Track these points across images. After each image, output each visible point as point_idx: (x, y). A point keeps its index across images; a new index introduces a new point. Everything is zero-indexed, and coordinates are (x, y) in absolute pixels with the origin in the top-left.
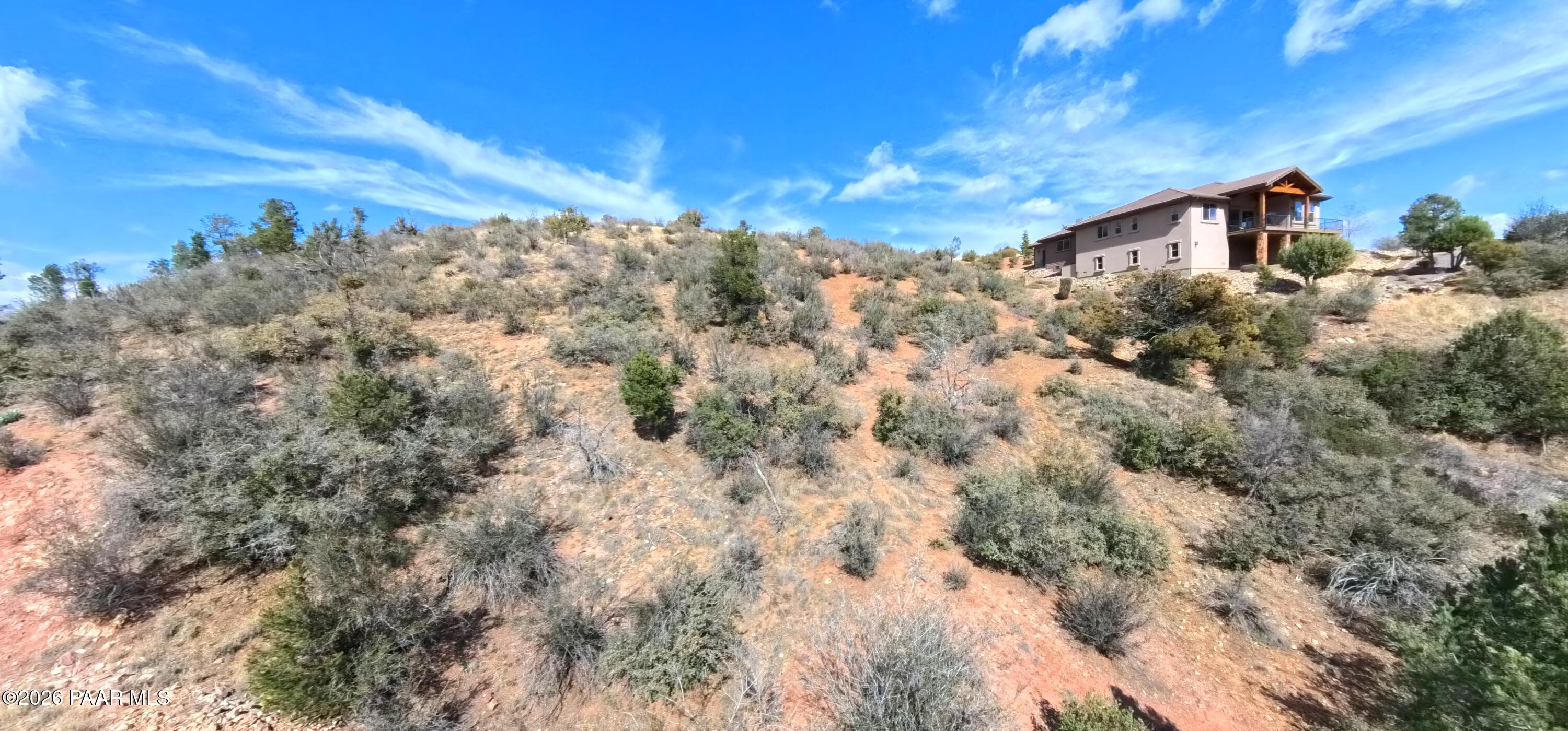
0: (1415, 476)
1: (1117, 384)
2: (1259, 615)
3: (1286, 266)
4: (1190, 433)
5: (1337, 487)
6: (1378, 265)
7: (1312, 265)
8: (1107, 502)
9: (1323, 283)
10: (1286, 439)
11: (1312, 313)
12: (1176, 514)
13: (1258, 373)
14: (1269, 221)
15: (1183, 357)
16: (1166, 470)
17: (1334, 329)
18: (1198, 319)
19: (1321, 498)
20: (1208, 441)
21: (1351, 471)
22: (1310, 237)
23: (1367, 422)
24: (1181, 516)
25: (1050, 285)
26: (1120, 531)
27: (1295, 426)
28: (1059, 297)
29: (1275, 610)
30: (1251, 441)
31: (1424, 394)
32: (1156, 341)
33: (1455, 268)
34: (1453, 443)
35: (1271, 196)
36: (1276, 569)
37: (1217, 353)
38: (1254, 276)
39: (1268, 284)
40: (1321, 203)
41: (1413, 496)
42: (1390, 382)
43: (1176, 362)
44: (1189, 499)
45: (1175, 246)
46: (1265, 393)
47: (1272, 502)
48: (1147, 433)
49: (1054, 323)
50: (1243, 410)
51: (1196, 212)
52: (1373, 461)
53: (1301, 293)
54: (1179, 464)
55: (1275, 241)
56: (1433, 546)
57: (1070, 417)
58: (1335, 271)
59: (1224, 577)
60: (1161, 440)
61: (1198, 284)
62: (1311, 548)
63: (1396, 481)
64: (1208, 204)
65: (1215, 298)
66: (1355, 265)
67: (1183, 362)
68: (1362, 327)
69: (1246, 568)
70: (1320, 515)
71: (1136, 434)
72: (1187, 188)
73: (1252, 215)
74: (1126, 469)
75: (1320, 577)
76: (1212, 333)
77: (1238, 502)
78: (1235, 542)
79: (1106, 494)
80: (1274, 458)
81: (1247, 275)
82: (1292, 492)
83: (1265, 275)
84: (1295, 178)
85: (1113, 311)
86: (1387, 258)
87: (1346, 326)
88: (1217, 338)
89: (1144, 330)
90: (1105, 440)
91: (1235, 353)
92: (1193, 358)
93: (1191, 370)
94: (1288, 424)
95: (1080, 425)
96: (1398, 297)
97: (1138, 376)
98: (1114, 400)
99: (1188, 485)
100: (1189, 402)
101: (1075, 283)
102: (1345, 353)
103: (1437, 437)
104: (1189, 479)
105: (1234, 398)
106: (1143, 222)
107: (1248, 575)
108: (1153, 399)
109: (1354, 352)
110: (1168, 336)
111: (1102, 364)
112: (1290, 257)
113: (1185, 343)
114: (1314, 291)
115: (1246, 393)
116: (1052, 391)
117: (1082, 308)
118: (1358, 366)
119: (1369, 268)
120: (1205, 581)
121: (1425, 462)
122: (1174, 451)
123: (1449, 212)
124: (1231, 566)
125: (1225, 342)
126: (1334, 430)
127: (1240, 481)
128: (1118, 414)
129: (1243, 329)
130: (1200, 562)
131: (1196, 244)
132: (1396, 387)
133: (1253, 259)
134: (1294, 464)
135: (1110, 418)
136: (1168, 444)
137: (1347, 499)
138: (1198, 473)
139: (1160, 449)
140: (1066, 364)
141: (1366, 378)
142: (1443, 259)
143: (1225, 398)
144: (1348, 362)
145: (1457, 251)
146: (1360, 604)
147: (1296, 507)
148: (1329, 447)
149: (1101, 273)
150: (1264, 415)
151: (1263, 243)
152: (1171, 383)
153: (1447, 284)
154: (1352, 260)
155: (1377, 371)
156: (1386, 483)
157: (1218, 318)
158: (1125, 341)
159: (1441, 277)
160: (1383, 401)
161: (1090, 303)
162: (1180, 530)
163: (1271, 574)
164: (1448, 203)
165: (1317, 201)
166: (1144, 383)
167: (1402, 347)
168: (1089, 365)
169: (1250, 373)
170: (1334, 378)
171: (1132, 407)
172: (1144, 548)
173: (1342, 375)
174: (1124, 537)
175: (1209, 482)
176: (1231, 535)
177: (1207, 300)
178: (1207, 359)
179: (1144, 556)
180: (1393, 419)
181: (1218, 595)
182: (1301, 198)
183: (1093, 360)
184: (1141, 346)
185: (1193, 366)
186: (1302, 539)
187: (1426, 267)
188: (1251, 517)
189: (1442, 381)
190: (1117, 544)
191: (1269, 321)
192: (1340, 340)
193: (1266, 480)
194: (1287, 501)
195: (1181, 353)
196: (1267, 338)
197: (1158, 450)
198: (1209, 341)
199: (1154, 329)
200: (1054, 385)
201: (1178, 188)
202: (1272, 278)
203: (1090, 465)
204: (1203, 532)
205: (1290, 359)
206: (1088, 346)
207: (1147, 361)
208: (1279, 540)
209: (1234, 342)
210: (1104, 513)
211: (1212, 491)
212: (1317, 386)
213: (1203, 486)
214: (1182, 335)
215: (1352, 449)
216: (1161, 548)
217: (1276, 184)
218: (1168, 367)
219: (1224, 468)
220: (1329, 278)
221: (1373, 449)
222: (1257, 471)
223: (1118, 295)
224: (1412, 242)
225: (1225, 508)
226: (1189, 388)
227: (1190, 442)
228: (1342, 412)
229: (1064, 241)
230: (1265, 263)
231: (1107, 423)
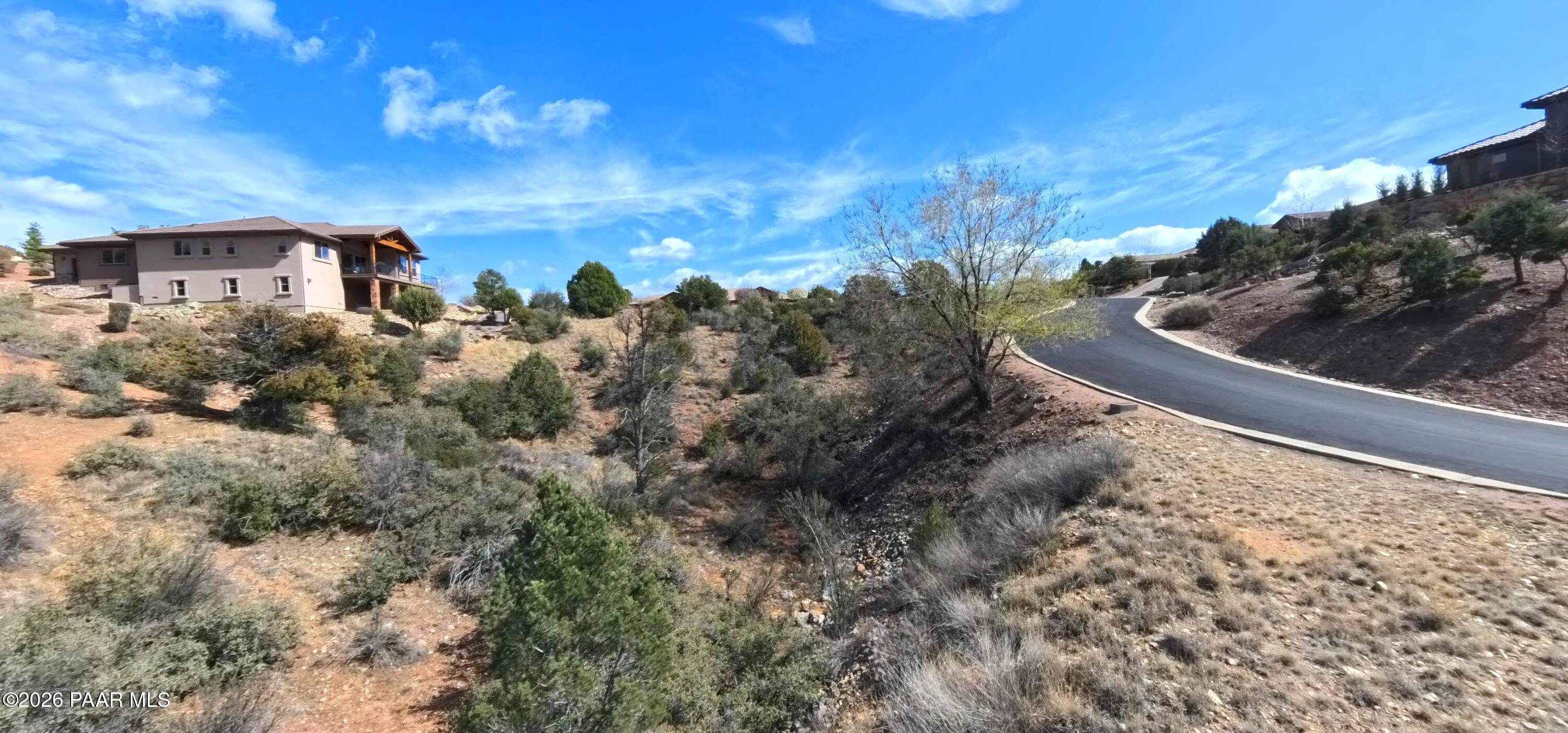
0: (496, 475)
1: (212, 442)
2: (399, 640)
3: (397, 312)
4: (310, 482)
5: (447, 498)
6: (463, 317)
7: (418, 312)
8: (205, 597)
9: (426, 328)
10: (405, 466)
11: (420, 353)
12: (303, 576)
13: (377, 410)
14: (379, 271)
15: (299, 400)
16: (287, 531)
17: (436, 366)
18: (312, 359)
19: (436, 512)
20: (333, 486)
21: (454, 483)
22: (414, 289)
23: (463, 440)
24: (309, 575)
25: (89, 311)
26: (229, 627)
27: (411, 454)
28: (107, 328)
29: (411, 629)
30: (375, 477)
31: (497, 412)
32: (264, 385)
33: (506, 323)
34: (515, 444)
35: (379, 247)
36: (409, 589)
37: (336, 393)
38: (369, 318)
39: (382, 327)
40: (422, 262)
41: (495, 490)
42: (476, 405)
43: (290, 408)
44: (318, 554)
45: (285, 280)
46: (384, 428)
47: (399, 529)
48: (257, 494)
49: (95, 366)
50: (366, 448)
51: (307, 249)
52: (469, 469)
53: (410, 337)
54: (302, 520)
55: (386, 288)
56: (509, 522)
57: (133, 500)
58: (435, 319)
59: (359, 621)
60: (277, 498)
61: (309, 323)
62: (435, 558)
63: (484, 481)
64: (321, 243)
65: (329, 338)
66: (447, 315)
67: (299, 407)
68: (456, 364)
69: (382, 601)
70: (437, 527)
71: (241, 499)
72: (296, 221)
73: (363, 261)
74: (234, 546)
75: (443, 580)
76: (329, 374)
77: (369, 540)
78: (369, 581)
79: (204, 587)
80: (396, 486)
81: (363, 317)
82: (412, 512)
83: (379, 319)
84: (398, 235)
85: (199, 350)
86: (468, 312)
87: (445, 364)
88: (334, 379)
89: (247, 373)
90: (198, 518)
91: (354, 393)
92: (312, 401)
93: (311, 414)
94: (405, 454)
95: (153, 506)
96: (477, 341)
97: (243, 427)
98: (209, 463)
99: (315, 540)
100: (309, 448)
101: (137, 309)
102: (446, 386)
103: (507, 442)
104: (316, 532)
105: (356, 437)
106: (241, 246)
107: (385, 607)
108: (264, 452)
109: (452, 385)
110: (278, 378)
111: (186, 420)
112: (399, 304)
113: (300, 386)
114: (419, 335)
115: (367, 430)
116: (95, 468)
117: (151, 345)
118: (455, 396)
119: (457, 318)
120: (343, 635)
121: (501, 462)
122: (294, 507)
123: (500, 284)
124: (368, 607)
125: (343, 382)
126: (442, 451)
127: (369, 517)
128: (216, 479)
129: (361, 368)
130: (336, 617)
131: (309, 281)
132: (480, 409)
133: (368, 303)
134: (414, 487)
135: (203, 487)
136: (287, 500)
137: (454, 507)
138: (325, 523)
139: (277, 509)
140: (125, 423)
141: (461, 405)
142: (500, 316)
143: (347, 438)
144: (448, 393)
145: (507, 311)
146: (473, 588)
147: (418, 526)
148: (439, 466)
149: (183, 301)
150: (385, 449)
151: (376, 288)
152: (288, 430)
153: (504, 333)
154: (445, 311)
155: (468, 398)
156: (478, 485)
157: (334, 358)
158: (225, 388)
159: (500, 328)
160: (473, 422)
161: (164, 338)
162: (311, 592)
163: (405, 596)
164: (499, 278)
165: (418, 259)
166: (251, 435)
167: (480, 379)
168: (167, 422)
169: (370, 411)
170: (438, 407)
171: (236, 466)
172: (264, 634)
173: (445, 404)
174: (234, 632)
175: (337, 529)
176: (365, 574)
177: (320, 340)
178: (326, 401)
179: (267, 642)
180: (482, 434)
181: (358, 642)
182: (406, 254)
183: (171, 415)
184: (246, 392)
185: (312, 409)
186: (426, 552)
187: (491, 321)
188: (381, 550)
189: (506, 401)
190: (225, 645)
191: (385, 361)
192: (442, 375)
193: (391, 510)
194: (410, 523)
195: (296, 397)
196: (383, 376)
197: (275, 510)
198: (326, 382)
199: (259, 372)
200: (97, 459)
201: (284, 218)
202: (385, 322)
203: (175, 558)
204: (336, 583)
205: (406, 394)
206: (163, 396)
207: (255, 409)
208: (407, 562)
209: (352, 382)
210: (202, 613)
211: (342, 537)
212: (425, 415)
213: (331, 536)
214: (295, 376)
215: (456, 465)
216: (286, 623)
217: (383, 237)
218: (282, 413)
219: (351, 509)
220: (431, 324)
221: (469, 461)
222: (383, 503)
223: (206, 330)
224: (481, 302)
225: (356, 550)
226: (309, 433)
227: (312, 491)
228: (446, 434)
229: (115, 251)
230: (379, 307)
231: (201, 494)
